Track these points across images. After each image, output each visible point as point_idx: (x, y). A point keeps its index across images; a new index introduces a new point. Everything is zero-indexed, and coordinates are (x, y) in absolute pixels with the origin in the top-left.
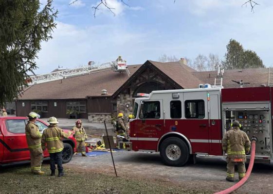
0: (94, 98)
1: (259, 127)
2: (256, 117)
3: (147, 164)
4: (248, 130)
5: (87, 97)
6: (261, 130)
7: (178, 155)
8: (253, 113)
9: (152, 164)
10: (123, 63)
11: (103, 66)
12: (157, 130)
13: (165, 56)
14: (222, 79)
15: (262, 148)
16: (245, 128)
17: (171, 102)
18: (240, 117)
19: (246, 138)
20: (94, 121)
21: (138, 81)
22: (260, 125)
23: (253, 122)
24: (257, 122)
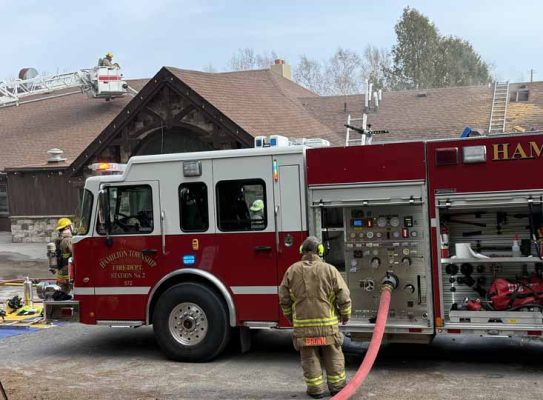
0: (25, 174)
1: (401, 248)
2: (395, 223)
3: (118, 360)
4: (376, 258)
5: (6, 170)
6: (406, 257)
7: (200, 332)
8: (388, 211)
9: (134, 359)
10: (112, 73)
11: (55, 83)
12: (144, 264)
13: (249, 53)
14: (365, 117)
15: (410, 304)
16: (368, 252)
17: (182, 186)
18: (356, 223)
19: (334, 281)
20: (29, 239)
21: (140, 125)
22: (403, 244)
23: (388, 236)
24: (396, 235)
